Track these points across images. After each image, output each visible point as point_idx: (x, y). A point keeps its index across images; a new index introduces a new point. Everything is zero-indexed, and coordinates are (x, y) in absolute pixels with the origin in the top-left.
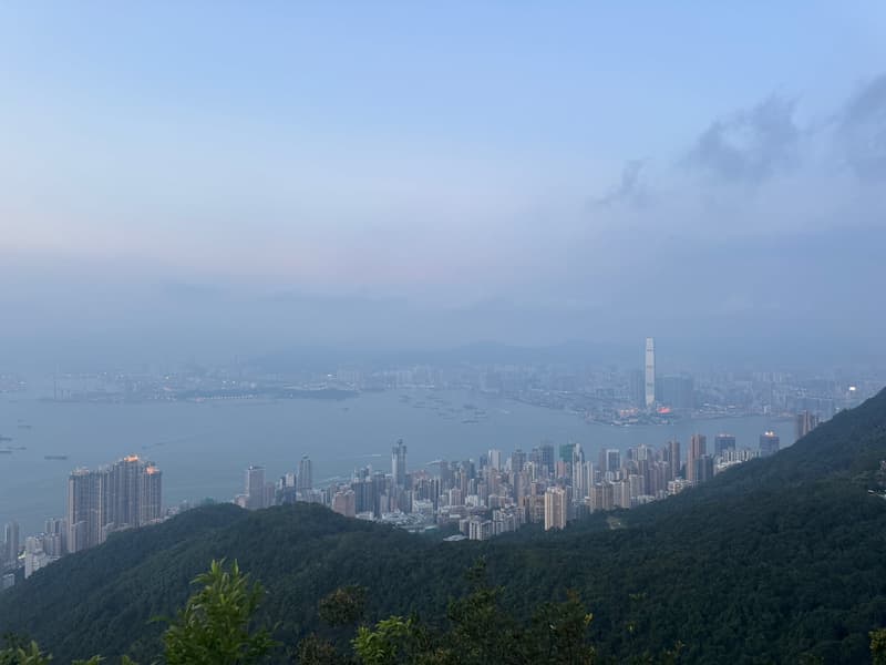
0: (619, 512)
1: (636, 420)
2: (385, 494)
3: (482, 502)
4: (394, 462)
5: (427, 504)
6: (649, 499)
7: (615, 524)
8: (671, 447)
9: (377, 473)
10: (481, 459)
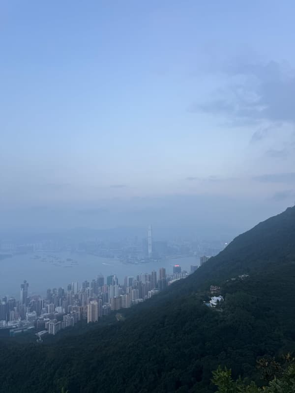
0: (122, 311)
1: (143, 261)
2: (14, 310)
3: (64, 310)
4: (22, 292)
5: (33, 314)
6: (140, 300)
7: (120, 317)
8: (153, 274)
9: (11, 299)
10: (68, 287)
